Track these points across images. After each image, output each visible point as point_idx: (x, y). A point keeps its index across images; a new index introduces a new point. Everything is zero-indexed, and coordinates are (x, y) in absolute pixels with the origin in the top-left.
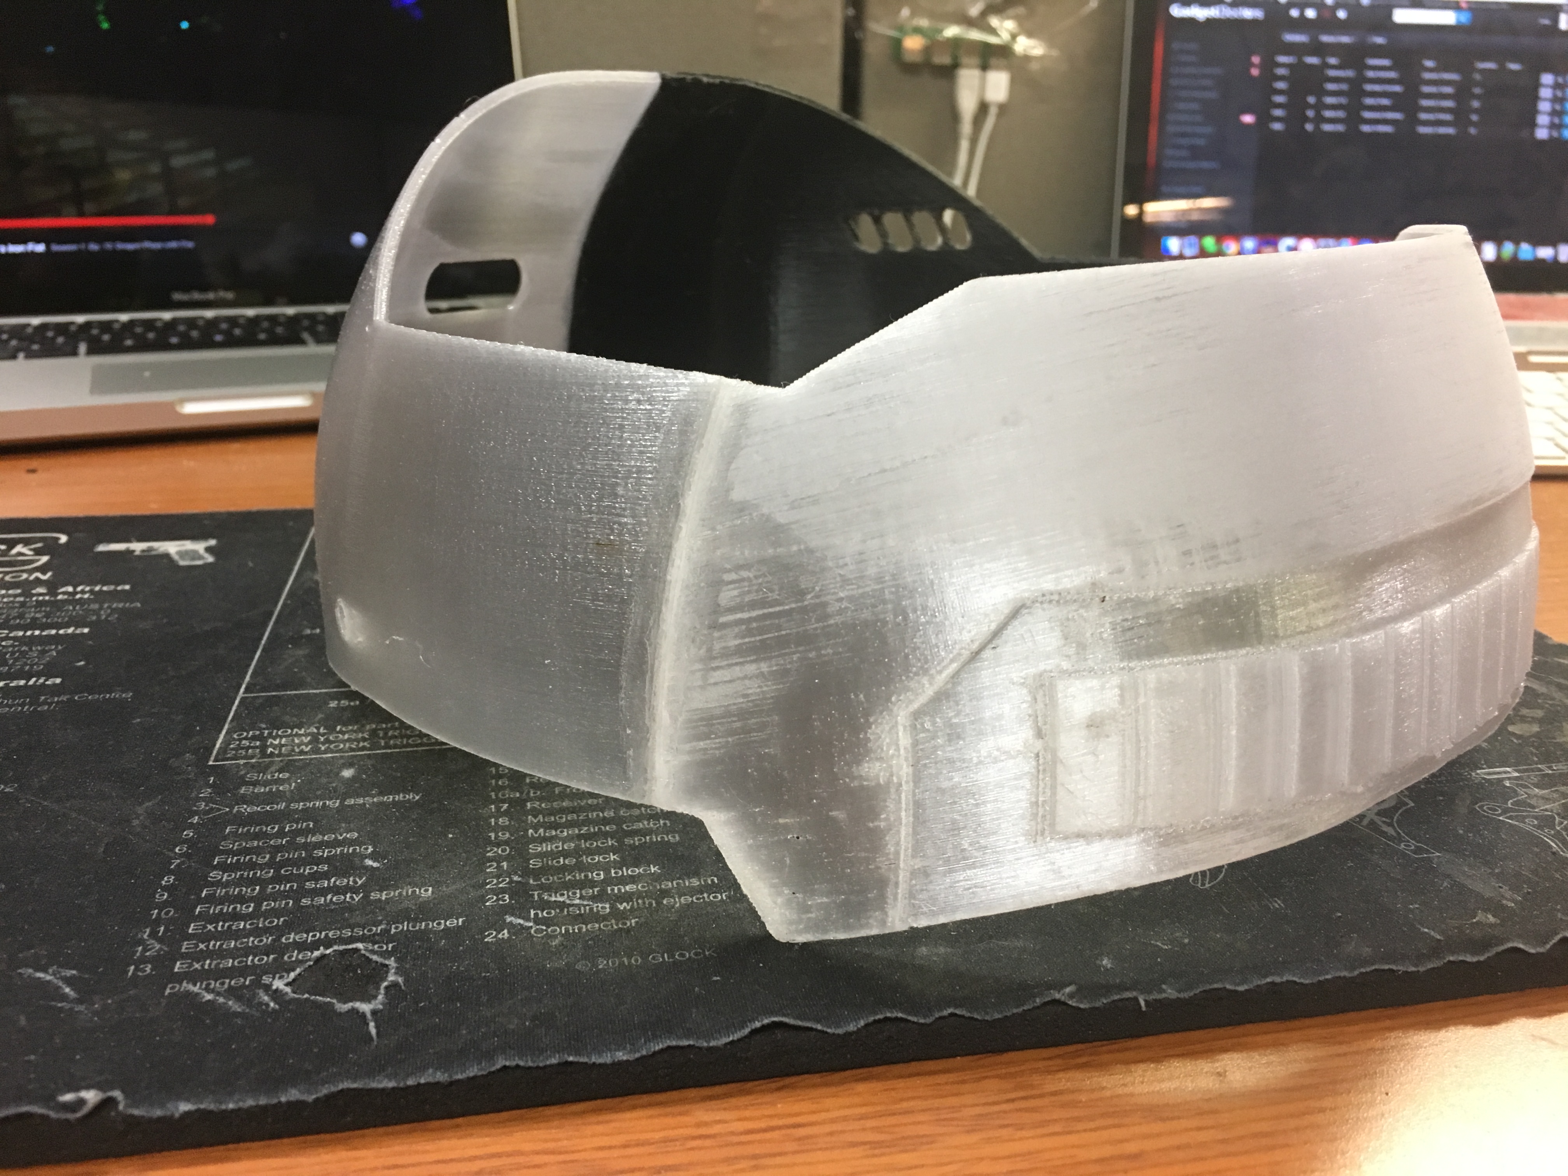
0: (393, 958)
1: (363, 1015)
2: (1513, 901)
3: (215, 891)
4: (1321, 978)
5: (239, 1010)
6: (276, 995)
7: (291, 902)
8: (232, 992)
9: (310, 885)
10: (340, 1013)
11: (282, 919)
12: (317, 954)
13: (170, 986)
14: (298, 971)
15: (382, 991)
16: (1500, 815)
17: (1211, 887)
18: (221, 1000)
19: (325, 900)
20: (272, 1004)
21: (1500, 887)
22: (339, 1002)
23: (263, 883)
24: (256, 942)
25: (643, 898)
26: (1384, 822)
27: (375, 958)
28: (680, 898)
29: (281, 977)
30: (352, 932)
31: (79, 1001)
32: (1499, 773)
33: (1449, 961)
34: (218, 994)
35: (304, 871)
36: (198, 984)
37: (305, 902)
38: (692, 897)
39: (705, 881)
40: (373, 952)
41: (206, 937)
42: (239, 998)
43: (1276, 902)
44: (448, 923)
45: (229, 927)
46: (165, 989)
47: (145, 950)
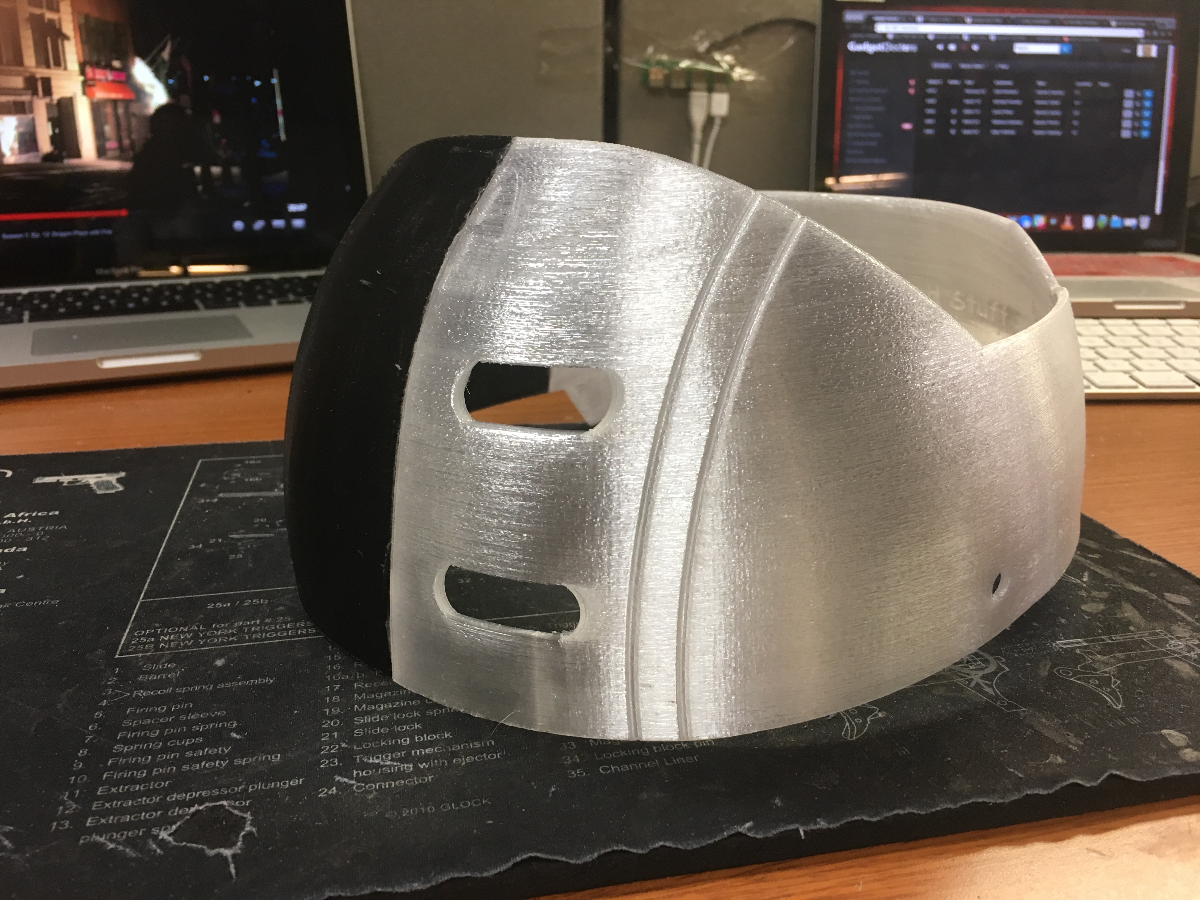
0: (249, 813)
1: (226, 858)
2: (1076, 745)
3: (118, 761)
4: (933, 810)
5: (134, 855)
6: (162, 843)
7: (175, 768)
8: (129, 842)
9: (189, 754)
10: (209, 857)
11: (167, 782)
12: (193, 810)
13: (83, 837)
14: (178, 824)
15: (241, 839)
16: (1071, 677)
17: (858, 739)
18: (121, 848)
19: (200, 765)
20: (159, 851)
21: (1068, 735)
22: (208, 848)
23: (154, 753)
24: (148, 801)
25: (438, 759)
26: (986, 684)
27: (236, 812)
28: (465, 758)
29: (166, 829)
30: (219, 791)
31: (15, 851)
32: (1072, 643)
33: (1027, 795)
34: (119, 843)
35: (185, 742)
36: (104, 836)
37: (185, 768)
38: (475, 757)
39: (485, 744)
40: (235, 808)
41: (110, 798)
42: (134, 847)
43: (904, 750)
44: (291, 783)
45: (128, 789)
46: (79, 840)
47: (65, 809)
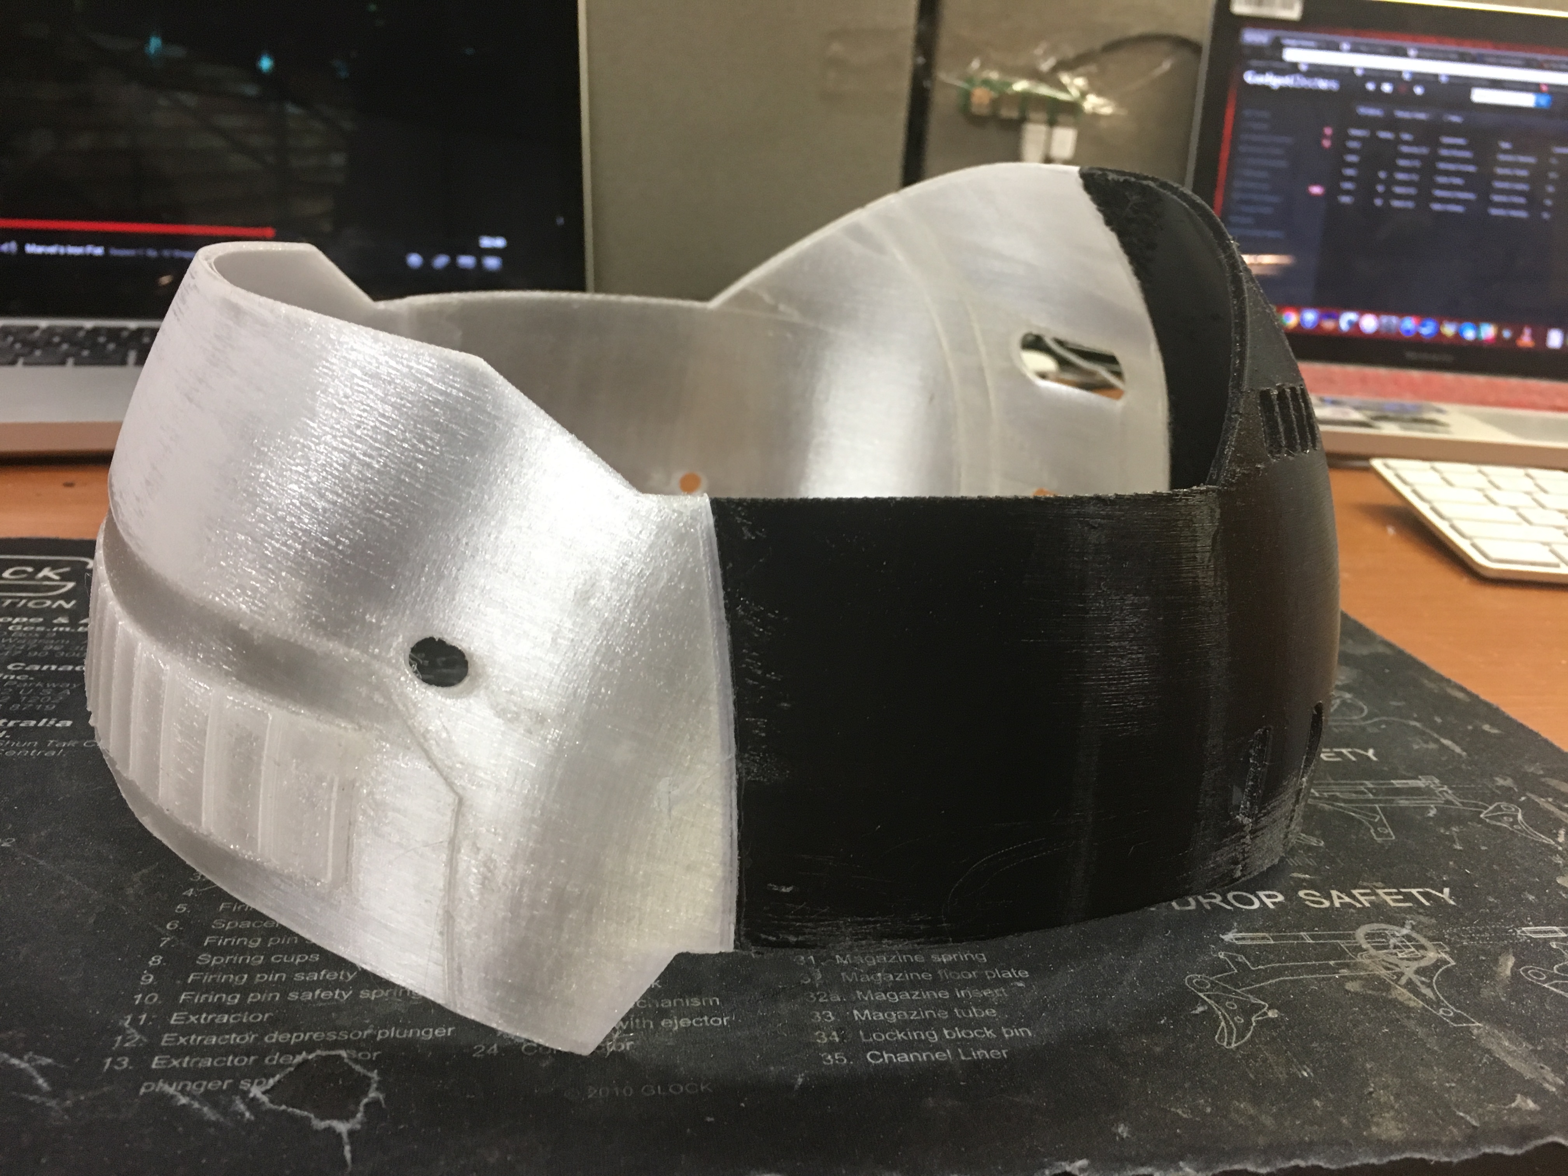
0: (376, 1071)
1: (339, 1135)
2: (1555, 1084)
3: (202, 977)
4: (1349, 1165)
5: (213, 1118)
6: (253, 1104)
7: (278, 995)
8: (209, 1097)
9: (299, 977)
10: (317, 1131)
11: (266, 1016)
12: (299, 1059)
13: (146, 1084)
14: (277, 1077)
15: (361, 1108)
16: (1545, 982)
17: (1238, 1048)
18: (196, 1105)
19: (313, 996)
20: (247, 1114)
21: (1542, 1068)
22: (316, 1117)
23: (251, 970)
24: (238, 1040)
25: (640, 1018)
26: (1423, 983)
27: (358, 1068)
28: (679, 1020)
29: (260, 1083)
30: (337, 1035)
31: (53, 1095)
32: (1545, 932)
33: (1485, 1154)
34: (194, 1097)
35: (295, 960)
36: (175, 1085)
37: (293, 996)
38: (691, 1019)
39: (707, 1002)
40: (356, 1061)
41: (187, 1030)
42: (215, 1105)
43: (1305, 1070)
44: (436, 1032)
45: (213, 1020)
46: (140, 1087)
47: (124, 1041)
